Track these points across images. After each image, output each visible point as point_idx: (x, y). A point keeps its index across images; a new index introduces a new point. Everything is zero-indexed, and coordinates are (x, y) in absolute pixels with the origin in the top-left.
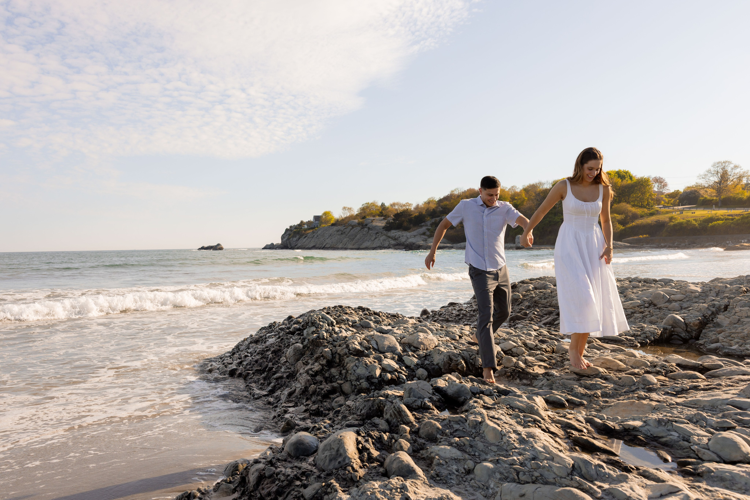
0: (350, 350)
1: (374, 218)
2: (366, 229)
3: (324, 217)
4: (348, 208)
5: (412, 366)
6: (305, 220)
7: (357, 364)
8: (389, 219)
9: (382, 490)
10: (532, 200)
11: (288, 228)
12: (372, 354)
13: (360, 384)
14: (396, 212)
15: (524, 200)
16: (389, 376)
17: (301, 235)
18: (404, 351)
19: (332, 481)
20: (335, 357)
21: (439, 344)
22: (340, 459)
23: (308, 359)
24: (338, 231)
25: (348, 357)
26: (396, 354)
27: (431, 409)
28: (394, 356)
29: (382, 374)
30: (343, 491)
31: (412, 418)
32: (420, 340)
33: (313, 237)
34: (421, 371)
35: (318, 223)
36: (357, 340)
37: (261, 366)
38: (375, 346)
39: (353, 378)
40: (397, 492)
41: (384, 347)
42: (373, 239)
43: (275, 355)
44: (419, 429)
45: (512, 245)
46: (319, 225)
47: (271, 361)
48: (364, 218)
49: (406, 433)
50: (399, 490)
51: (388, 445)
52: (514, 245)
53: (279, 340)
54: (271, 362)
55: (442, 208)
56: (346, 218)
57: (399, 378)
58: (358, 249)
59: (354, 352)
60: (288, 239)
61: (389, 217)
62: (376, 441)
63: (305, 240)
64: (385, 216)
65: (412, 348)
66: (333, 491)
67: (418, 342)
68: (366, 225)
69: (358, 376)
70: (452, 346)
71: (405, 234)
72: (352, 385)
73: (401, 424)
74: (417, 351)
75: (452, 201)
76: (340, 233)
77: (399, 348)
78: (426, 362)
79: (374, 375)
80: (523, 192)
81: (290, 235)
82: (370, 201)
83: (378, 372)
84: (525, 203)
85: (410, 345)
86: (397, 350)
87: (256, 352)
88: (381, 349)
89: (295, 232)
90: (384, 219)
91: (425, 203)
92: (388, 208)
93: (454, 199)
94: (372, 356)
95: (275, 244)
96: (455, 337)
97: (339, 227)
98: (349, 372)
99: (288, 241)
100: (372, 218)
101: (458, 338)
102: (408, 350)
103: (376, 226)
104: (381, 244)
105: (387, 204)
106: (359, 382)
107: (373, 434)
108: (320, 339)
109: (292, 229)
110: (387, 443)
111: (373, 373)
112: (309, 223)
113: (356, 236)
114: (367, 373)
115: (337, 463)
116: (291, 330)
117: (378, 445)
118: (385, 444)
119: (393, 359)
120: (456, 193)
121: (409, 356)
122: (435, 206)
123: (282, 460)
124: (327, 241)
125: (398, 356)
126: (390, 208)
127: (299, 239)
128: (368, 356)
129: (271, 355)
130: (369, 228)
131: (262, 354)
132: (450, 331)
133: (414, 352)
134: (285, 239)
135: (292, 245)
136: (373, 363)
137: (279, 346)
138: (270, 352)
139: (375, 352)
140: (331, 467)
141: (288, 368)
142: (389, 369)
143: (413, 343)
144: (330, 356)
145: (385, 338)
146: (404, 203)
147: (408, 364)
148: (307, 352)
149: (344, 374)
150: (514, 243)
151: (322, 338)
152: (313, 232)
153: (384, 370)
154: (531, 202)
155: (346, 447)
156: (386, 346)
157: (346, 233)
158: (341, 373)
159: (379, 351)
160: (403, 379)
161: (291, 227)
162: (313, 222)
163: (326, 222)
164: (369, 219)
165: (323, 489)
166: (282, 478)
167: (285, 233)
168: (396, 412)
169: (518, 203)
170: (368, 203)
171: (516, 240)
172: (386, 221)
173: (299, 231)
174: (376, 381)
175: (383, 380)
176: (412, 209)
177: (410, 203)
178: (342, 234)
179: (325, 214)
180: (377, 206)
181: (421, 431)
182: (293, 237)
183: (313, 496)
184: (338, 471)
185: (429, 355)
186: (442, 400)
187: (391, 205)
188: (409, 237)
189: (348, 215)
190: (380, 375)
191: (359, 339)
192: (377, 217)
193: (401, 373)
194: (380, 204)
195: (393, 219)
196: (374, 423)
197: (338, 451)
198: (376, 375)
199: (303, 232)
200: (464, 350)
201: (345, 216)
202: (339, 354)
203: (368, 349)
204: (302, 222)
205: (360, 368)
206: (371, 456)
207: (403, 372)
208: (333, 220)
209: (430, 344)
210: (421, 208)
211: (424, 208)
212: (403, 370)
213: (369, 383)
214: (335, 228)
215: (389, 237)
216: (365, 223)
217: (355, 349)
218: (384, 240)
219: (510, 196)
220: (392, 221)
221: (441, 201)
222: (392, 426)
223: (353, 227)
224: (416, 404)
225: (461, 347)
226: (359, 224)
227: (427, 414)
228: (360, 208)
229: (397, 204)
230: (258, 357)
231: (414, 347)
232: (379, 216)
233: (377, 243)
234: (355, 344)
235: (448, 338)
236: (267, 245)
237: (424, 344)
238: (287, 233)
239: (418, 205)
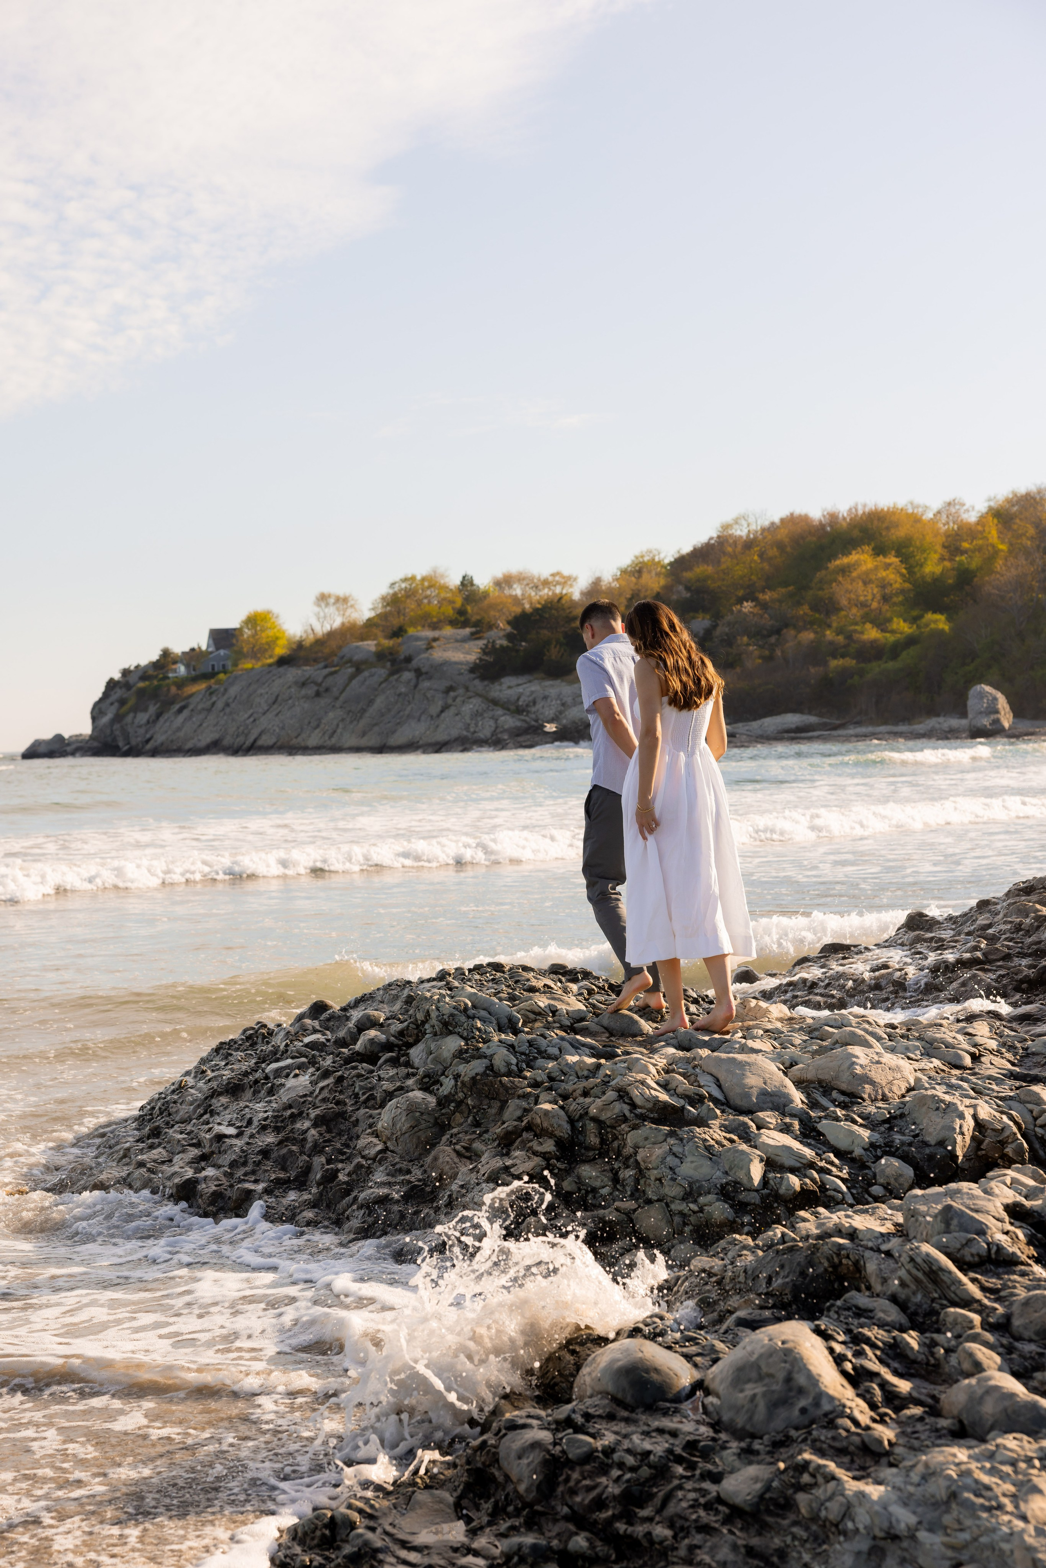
0: (633, 1106)
1: (436, 634)
2: (407, 675)
3: (247, 632)
4: (338, 599)
5: (858, 1152)
6: (179, 647)
7: (675, 1149)
8: (493, 634)
9: (988, 1465)
10: (1027, 553)
11: (117, 676)
12: (716, 1117)
13: (701, 1210)
14: (518, 610)
15: (996, 552)
16: (795, 1181)
17: (167, 704)
18: (814, 1104)
19: (807, 1456)
20: (583, 1132)
21: (917, 1080)
22: (803, 1403)
23: (472, 1141)
24: (304, 684)
25: (635, 1127)
26: (792, 1116)
27: (1022, 1263)
28: (787, 1120)
29: (771, 1175)
30: (854, 1478)
31: (974, 1291)
32: (858, 1070)
33: (209, 710)
34: (890, 1165)
35: (226, 657)
36: (648, 1073)
37: (284, 1169)
38: (717, 1093)
39: (671, 1191)
40: (1034, 1467)
41: (748, 1095)
42: (434, 709)
43: (329, 1131)
44: (1008, 1317)
45: (955, 722)
46: (229, 663)
47: (317, 1149)
48: (398, 632)
49: (972, 1328)
50: (1037, 1463)
51: (928, 1364)
52: (964, 722)
53: (330, 1080)
54: (321, 1152)
55: (688, 588)
56: (331, 635)
57: (822, 1187)
58: (381, 749)
59: (651, 1110)
60: (118, 718)
61: (491, 626)
62: (887, 1354)
63: (181, 718)
64: (477, 624)
65: (835, 1094)
66: (820, 1479)
67: (854, 1075)
68: (408, 659)
69: (690, 1184)
70: (965, 1085)
71: (553, 692)
72: (671, 1214)
73: (944, 1307)
74: (853, 1103)
75: (726, 562)
76: (311, 690)
77: (798, 1098)
78: (898, 1138)
79: (745, 1181)
80: (992, 523)
81: (122, 702)
82: (420, 571)
83: (757, 1171)
84: (999, 564)
85: (826, 1088)
86: (792, 1101)
87: (250, 1122)
88: (738, 1102)
89: (141, 693)
90: (474, 636)
91: (624, 572)
92: (486, 595)
93: (733, 556)
94: (715, 1123)
95: (66, 736)
96: (960, 1057)
97: (308, 671)
98: (653, 1174)
99: (117, 726)
100: (429, 634)
101: (968, 1061)
102: (824, 1101)
103: (446, 663)
104: (467, 727)
105: (483, 581)
106: (695, 1201)
107: (869, 1334)
108: (497, 1074)
109: (132, 679)
110: (921, 1358)
111: (741, 1175)
112: (193, 656)
113: (371, 702)
114: (719, 1173)
115: (796, 1412)
116: (358, 1046)
117: (896, 1365)
118: (914, 1362)
119: (786, 1129)
120: (741, 531)
121: (837, 1119)
122: (663, 582)
123: (600, 1416)
124: (264, 722)
125: (801, 1122)
126: (494, 593)
127: (159, 715)
128: (701, 1122)
129: (313, 1132)
130: (419, 672)
131: (277, 1130)
132: (935, 1040)
133: (844, 1106)
134: (105, 720)
135: (134, 742)
136: (726, 1142)
137: (338, 1103)
138: (307, 1124)
139: (723, 1112)
140: (778, 1423)
141: (400, 1171)
142: (789, 1162)
143: (837, 1078)
144: (567, 1127)
145: (742, 1065)
146: (545, 572)
147: (842, 1143)
148: (458, 1118)
149: (631, 1182)
150: (964, 714)
151: (503, 1070)
152: (210, 692)
153: (771, 1164)
154: (1022, 561)
155: (811, 1368)
156: (755, 1092)
157: (335, 691)
158: (616, 1180)
159: (730, 1107)
160: (837, 1190)
161: (126, 673)
162: (207, 653)
163: (258, 651)
164: (418, 639)
165: (784, 1477)
166: (630, 1460)
167: (106, 695)
168: (920, 1275)
169: (973, 566)
170: (413, 578)
171: (970, 703)
172: (481, 643)
173: (158, 687)
174: (754, 1198)
175: (776, 1196)
176: (576, 596)
177: (566, 573)
178: (318, 694)
179: (253, 621)
180: (445, 588)
181: (1017, 1322)
182: (135, 709)
183: (761, 1497)
184: (810, 1433)
185: (902, 1116)
186: (1038, 1240)
187: (498, 584)
188: (569, 700)
189: (337, 622)
190: (765, 1181)
191: (653, 1070)
192: (448, 631)
193: (829, 1172)
194: (454, 580)
195: (509, 637)
196: (857, 1307)
197: (789, 1379)
198: (751, 1179)
199: (173, 690)
200: (1011, 1098)
201: (327, 628)
202: (595, 1119)
203: (696, 1100)
204: (166, 653)
205: (689, 1159)
206: (890, 1392)
207: (834, 1169)
208: (282, 642)
209: (890, 1083)
210: (610, 591)
211: (620, 591)
212: (832, 1163)
213: (731, 1206)
214: (292, 674)
215: (495, 702)
216: (403, 652)
217: (656, 1101)
218: (477, 715)
219: (941, 539)
220: (505, 643)
221: (682, 563)
222: (915, 1313)
223: (359, 667)
224: (974, 1251)
225: (994, 1087)
226: (381, 656)
227: (1016, 1277)
228: (383, 598)
229: (520, 578)
230: (270, 1139)
231: (843, 1093)
232: (453, 623)
233: (450, 727)
234: (649, 1087)
235: (936, 1062)
236: (37, 743)
237: (872, 1083)
238: (114, 697)
239: (597, 582)
